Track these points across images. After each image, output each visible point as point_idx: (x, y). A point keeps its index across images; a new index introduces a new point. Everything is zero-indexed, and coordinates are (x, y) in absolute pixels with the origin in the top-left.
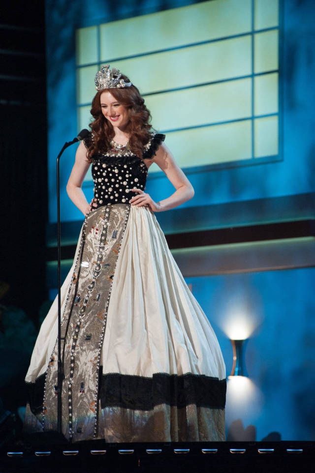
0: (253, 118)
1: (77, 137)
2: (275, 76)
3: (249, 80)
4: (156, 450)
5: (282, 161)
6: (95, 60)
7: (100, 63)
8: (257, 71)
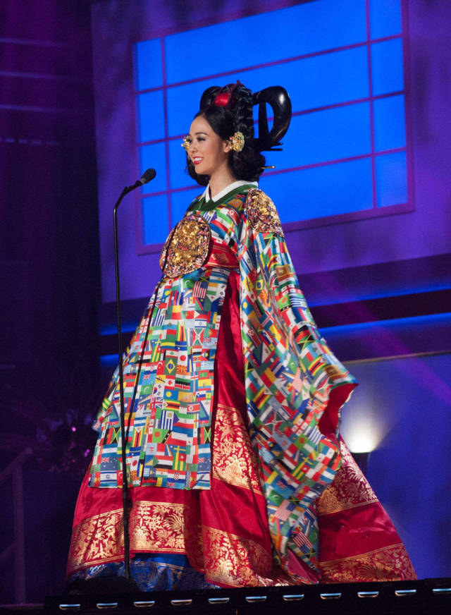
0: (372, 155)
1: (140, 180)
2: (401, 99)
4: (259, 598)
6: (159, 83)
7: (165, 87)
8: (377, 92)
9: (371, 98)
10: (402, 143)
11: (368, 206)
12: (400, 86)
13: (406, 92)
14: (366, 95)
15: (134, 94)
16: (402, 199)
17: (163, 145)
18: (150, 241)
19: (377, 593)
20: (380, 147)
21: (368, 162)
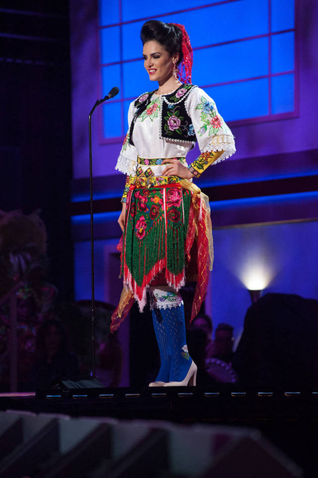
0: (270, 76)
1: (108, 95)
2: (291, 35)
3: (266, 40)
4: (187, 394)
5: (298, 117)
6: (117, 21)
7: (121, 24)
8: (274, 30)
9: (270, 34)
10: (291, 67)
11: (264, 113)
12: (291, 25)
13: (295, 30)
14: (266, 31)
15: (99, 28)
16: (290, 108)
17: (118, 66)
18: (108, 135)
19: (272, 393)
20: (275, 70)
21: (266, 81)
